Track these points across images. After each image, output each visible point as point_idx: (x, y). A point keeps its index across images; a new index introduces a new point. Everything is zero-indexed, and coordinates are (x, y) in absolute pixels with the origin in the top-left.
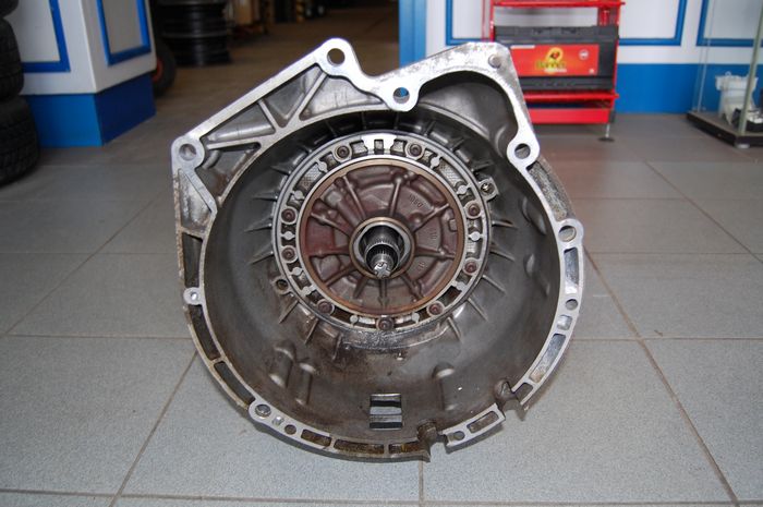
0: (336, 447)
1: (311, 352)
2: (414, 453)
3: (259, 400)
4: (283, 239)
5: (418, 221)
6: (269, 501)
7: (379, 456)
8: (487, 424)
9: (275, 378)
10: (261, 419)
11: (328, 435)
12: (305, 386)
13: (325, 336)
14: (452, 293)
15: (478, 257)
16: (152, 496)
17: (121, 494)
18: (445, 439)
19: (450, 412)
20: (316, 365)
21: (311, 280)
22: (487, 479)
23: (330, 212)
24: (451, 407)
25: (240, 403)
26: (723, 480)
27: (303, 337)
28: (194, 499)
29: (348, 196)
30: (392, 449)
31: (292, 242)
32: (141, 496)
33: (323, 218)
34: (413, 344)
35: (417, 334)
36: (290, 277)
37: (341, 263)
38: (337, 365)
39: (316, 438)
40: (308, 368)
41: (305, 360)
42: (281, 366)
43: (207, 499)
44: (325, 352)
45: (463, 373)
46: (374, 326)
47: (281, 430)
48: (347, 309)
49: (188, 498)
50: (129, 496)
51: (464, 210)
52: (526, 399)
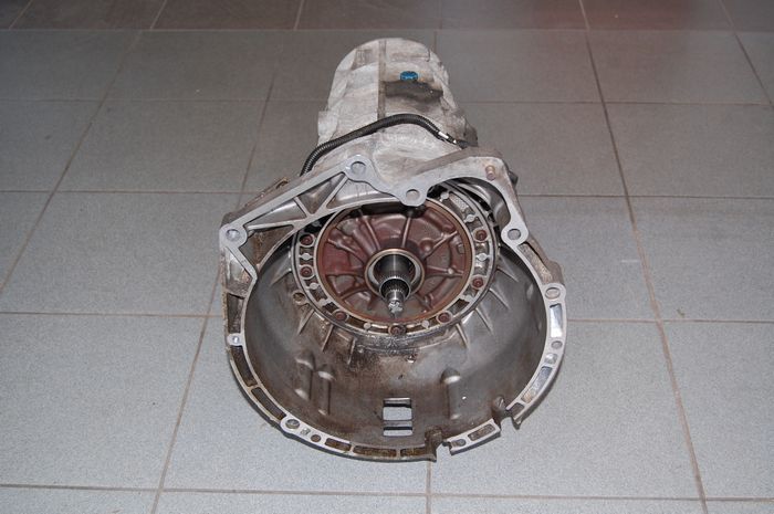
0: (355, 451)
1: (328, 359)
2: (422, 457)
3: (289, 416)
4: (301, 259)
5: (428, 248)
6: (295, 493)
7: (392, 458)
8: (486, 434)
9: (300, 392)
10: (291, 431)
11: (348, 442)
12: (325, 394)
13: (339, 340)
14: (461, 304)
15: (485, 273)
16: (191, 490)
17: (162, 489)
18: (449, 445)
19: (455, 421)
20: (333, 372)
21: (327, 294)
22: (487, 473)
23: (345, 238)
24: (455, 417)
25: (273, 418)
26: (698, 478)
27: (320, 344)
28: (229, 492)
29: (363, 226)
30: (403, 453)
31: (310, 262)
32: (181, 490)
33: (339, 243)
34: (423, 348)
35: (427, 338)
36: (308, 292)
37: (356, 281)
38: (353, 370)
39: (337, 444)
40: (325, 375)
41: (323, 368)
42: (304, 379)
43: (241, 492)
44: (340, 357)
45: (467, 381)
46: (386, 331)
47: (308, 438)
48: (360, 318)
49: (224, 492)
50: (170, 490)
51: (471, 235)
52: (518, 415)
